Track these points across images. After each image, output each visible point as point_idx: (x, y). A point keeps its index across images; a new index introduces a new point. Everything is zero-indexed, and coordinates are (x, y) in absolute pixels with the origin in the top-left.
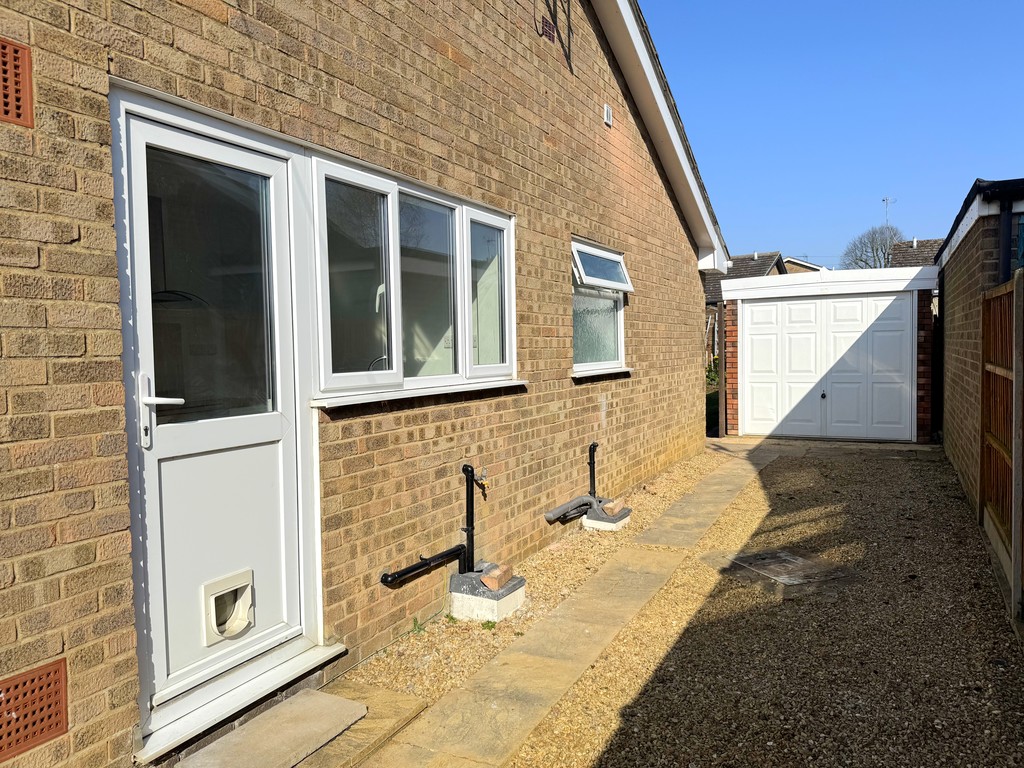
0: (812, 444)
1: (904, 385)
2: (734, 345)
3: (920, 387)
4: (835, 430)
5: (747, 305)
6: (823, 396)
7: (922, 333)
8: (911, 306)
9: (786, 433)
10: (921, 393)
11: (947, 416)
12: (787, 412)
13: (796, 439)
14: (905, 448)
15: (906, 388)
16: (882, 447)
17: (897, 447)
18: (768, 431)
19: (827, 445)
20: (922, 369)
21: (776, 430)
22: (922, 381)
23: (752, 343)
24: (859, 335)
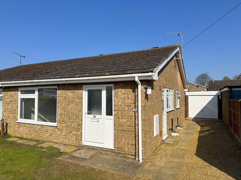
0: (201, 119)
1: (216, 110)
2: (188, 102)
3: (218, 110)
4: (205, 117)
5: (190, 96)
6: (203, 111)
7: (218, 102)
8: (217, 98)
9: (197, 117)
10: (219, 111)
11: (223, 115)
12: (197, 114)
13: (198, 118)
14: (217, 120)
15: (216, 111)
16: (213, 120)
17: (215, 120)
18: (194, 117)
19: (204, 119)
20: (219, 107)
21: (195, 117)
22: (219, 109)
23: (191, 103)
24: (208, 102)
